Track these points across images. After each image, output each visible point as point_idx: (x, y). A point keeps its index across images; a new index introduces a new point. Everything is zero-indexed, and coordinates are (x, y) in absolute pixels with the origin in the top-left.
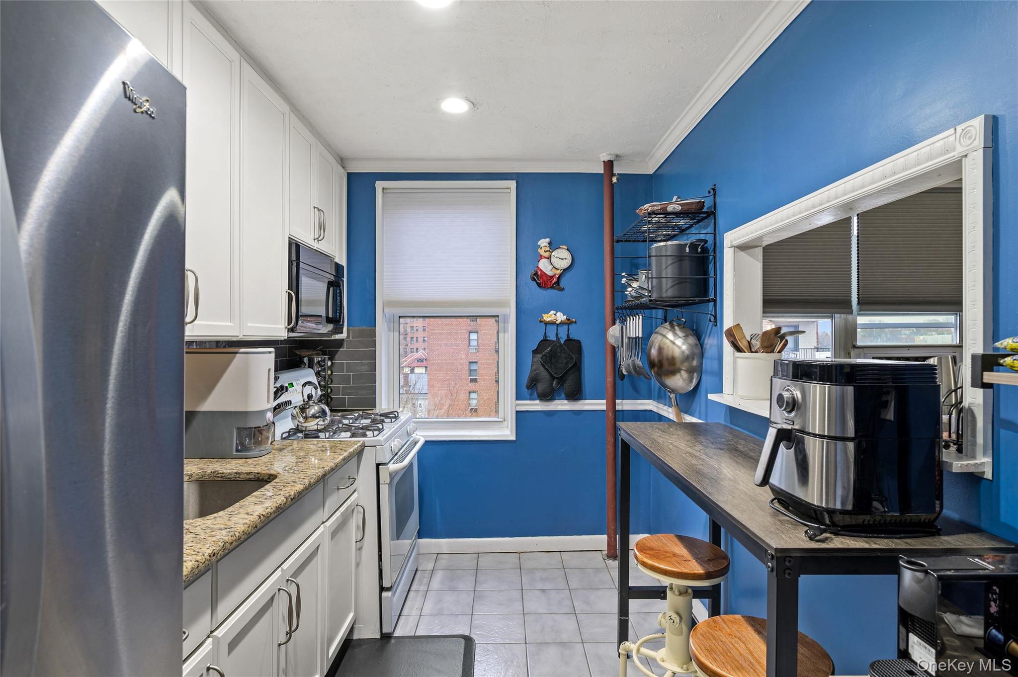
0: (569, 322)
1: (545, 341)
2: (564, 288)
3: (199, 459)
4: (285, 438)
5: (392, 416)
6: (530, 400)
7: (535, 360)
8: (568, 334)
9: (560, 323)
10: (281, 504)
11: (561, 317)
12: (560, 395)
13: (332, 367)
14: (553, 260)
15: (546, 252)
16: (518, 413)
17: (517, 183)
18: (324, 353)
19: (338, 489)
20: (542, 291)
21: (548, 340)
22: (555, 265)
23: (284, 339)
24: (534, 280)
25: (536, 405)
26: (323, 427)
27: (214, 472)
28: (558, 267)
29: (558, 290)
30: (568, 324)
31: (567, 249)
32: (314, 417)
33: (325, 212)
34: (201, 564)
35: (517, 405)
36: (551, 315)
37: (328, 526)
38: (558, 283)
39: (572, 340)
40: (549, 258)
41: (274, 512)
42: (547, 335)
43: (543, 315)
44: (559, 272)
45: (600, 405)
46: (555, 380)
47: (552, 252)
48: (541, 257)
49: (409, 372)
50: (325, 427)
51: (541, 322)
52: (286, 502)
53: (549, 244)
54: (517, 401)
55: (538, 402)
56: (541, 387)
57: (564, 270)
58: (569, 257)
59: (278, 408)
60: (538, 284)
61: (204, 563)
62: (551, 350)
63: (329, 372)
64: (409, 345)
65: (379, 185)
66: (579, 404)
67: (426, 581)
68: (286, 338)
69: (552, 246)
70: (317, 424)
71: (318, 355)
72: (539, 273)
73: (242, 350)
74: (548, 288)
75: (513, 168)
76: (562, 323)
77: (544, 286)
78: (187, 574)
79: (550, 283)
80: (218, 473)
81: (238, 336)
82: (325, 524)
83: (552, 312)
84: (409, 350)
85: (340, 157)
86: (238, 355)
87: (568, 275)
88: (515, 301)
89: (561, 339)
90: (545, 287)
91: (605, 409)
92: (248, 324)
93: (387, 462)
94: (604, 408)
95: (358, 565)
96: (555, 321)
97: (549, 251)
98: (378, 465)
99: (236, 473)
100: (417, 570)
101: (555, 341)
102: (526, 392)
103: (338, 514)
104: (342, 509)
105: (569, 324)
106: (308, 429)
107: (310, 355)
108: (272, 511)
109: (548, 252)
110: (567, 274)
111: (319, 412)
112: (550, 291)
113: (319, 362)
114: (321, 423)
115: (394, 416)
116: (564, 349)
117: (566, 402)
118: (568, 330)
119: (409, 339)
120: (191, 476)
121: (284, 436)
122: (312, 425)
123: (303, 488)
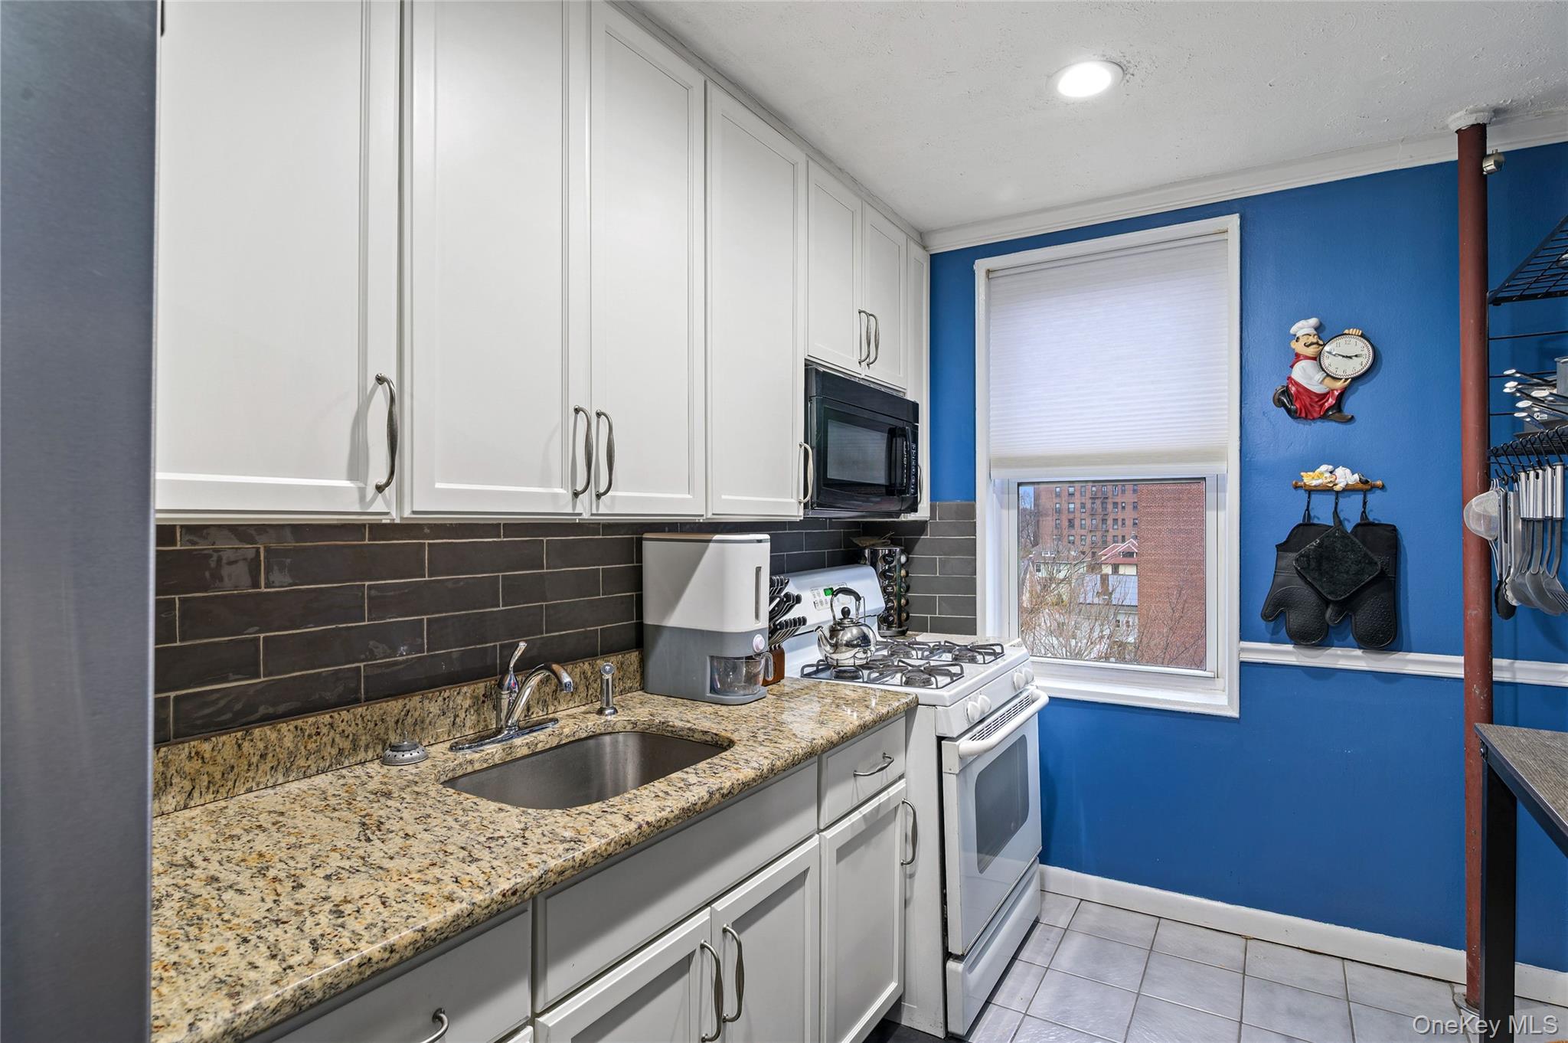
0: (1368, 487)
1: (1306, 527)
2: (1353, 417)
3: (663, 698)
4: (809, 675)
5: (993, 652)
6: (1272, 641)
7: (1283, 563)
8: (1364, 512)
9: (1344, 490)
10: (695, 804)
11: (1345, 477)
12: (1346, 637)
13: (909, 565)
14: (1326, 361)
15: (1308, 346)
16: (1243, 665)
17: (1241, 218)
18: (895, 543)
19: (855, 775)
20: (1301, 426)
21: (1314, 525)
22: (1332, 370)
23: (801, 520)
24: (1279, 403)
25: (1286, 654)
26: (864, 662)
27: (663, 723)
28: (1340, 373)
29: (1339, 422)
30: (1365, 492)
31: (1362, 336)
32: (849, 645)
33: (878, 318)
34: (478, 910)
35: (1242, 650)
36: (1322, 474)
37: (828, 837)
38: (1338, 405)
39: (1372, 524)
40: (1316, 358)
41: (677, 817)
42: (1312, 514)
43: (1302, 474)
44: (1339, 385)
45: (1452, 666)
46: (1331, 606)
47: (1324, 345)
48: (1298, 357)
49: (1111, 573)
50: (867, 663)
51: (1296, 487)
52: (709, 801)
53: (1316, 329)
54: (1241, 642)
55: (1290, 647)
56: (1295, 619)
57: (1354, 379)
58: (1366, 351)
59: (780, 629)
60: (1289, 411)
61: (487, 907)
62: (1320, 545)
63: (903, 573)
64: (1111, 530)
65: (981, 266)
66: (1394, 660)
67: (1049, 947)
68: (802, 518)
69: (1324, 333)
70: (854, 657)
71: (884, 545)
72: (1293, 389)
73: (717, 537)
74: (1314, 419)
75: (1233, 190)
76: (1348, 490)
77: (1303, 415)
78: (441, 928)
79: (1318, 409)
80: (668, 725)
81: (702, 516)
82: (824, 833)
83: (1324, 468)
84: (1110, 538)
85: (917, 230)
86: (711, 545)
87: (1363, 390)
88: (1238, 448)
89: (1346, 523)
90: (1306, 418)
91: (1463, 676)
92: (723, 497)
93: (955, 736)
94: (1460, 673)
95: (906, 903)
96: (1331, 485)
97: (1317, 343)
98: (940, 739)
99: (689, 729)
100: (1036, 922)
101: (1332, 527)
102: (1263, 627)
103: (856, 816)
104: (866, 809)
105: (1367, 490)
106: (841, 663)
107: (873, 545)
108: (672, 816)
109: (1314, 346)
110: (1360, 388)
111: (859, 638)
112: (1319, 426)
113: (884, 556)
114: (861, 655)
115: (992, 651)
116: (1354, 543)
117: (1359, 652)
118: (1365, 503)
119: (1110, 522)
120: (636, 724)
121: (807, 670)
122: (847, 658)
123: (753, 776)
